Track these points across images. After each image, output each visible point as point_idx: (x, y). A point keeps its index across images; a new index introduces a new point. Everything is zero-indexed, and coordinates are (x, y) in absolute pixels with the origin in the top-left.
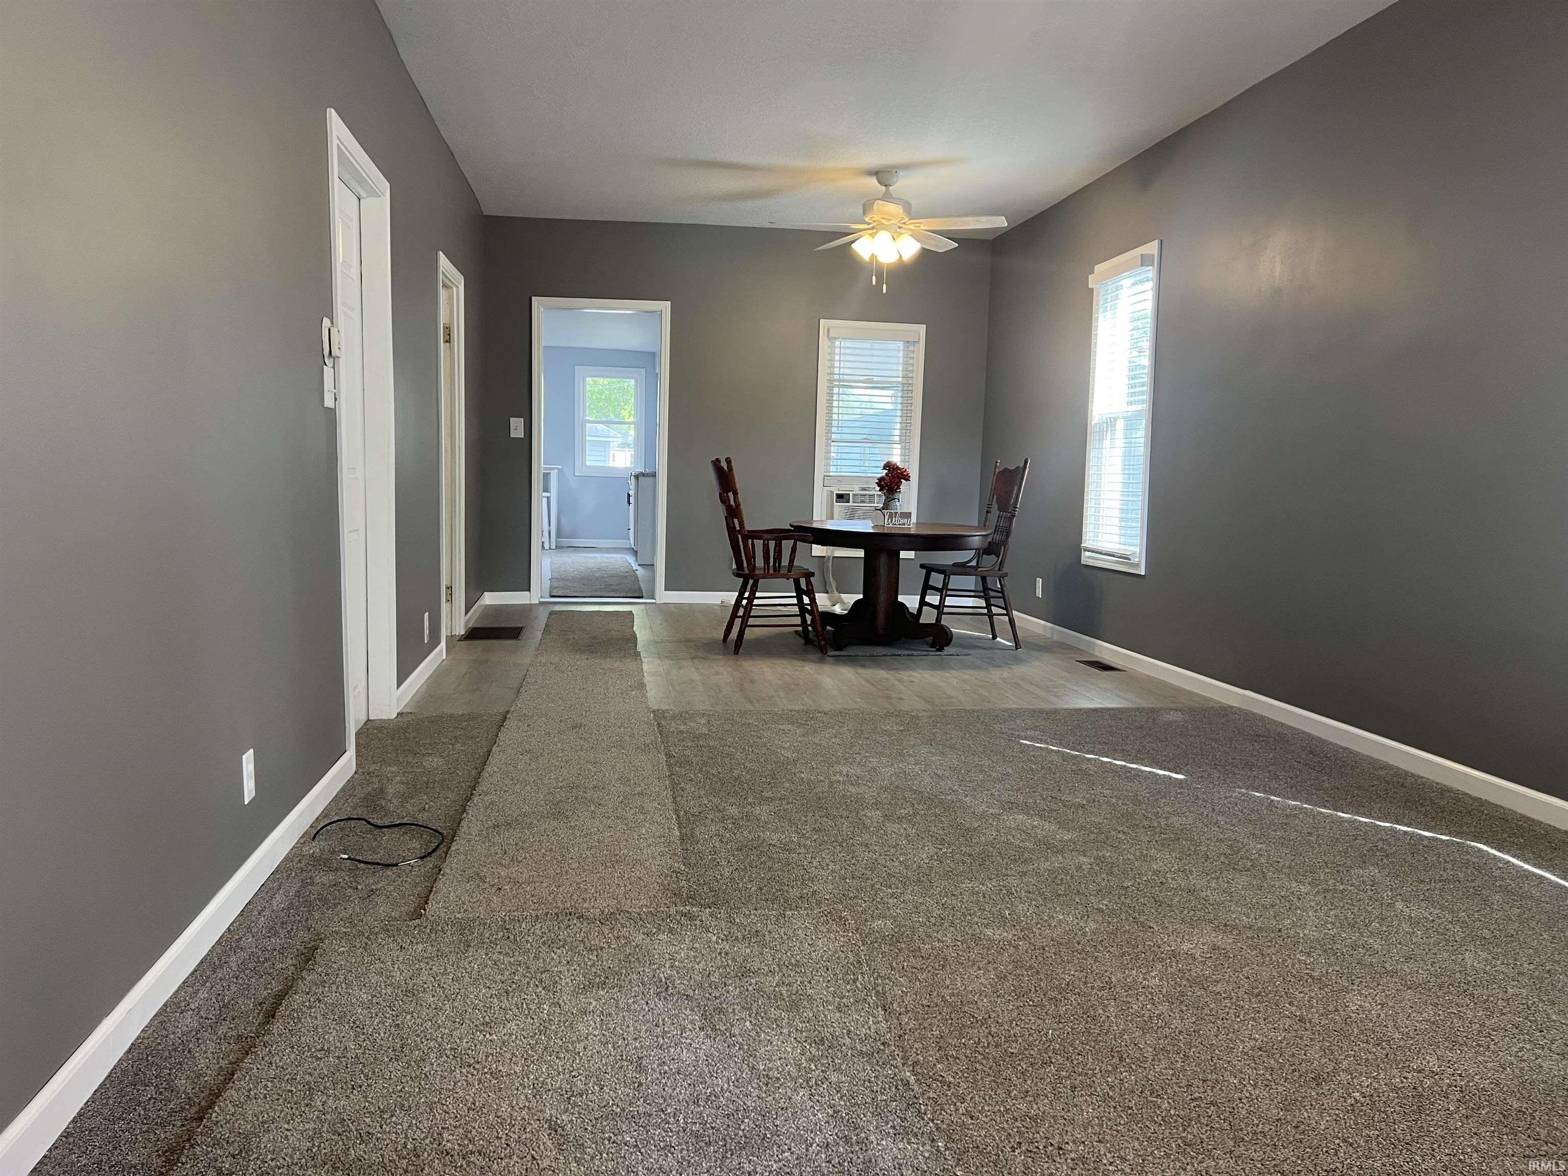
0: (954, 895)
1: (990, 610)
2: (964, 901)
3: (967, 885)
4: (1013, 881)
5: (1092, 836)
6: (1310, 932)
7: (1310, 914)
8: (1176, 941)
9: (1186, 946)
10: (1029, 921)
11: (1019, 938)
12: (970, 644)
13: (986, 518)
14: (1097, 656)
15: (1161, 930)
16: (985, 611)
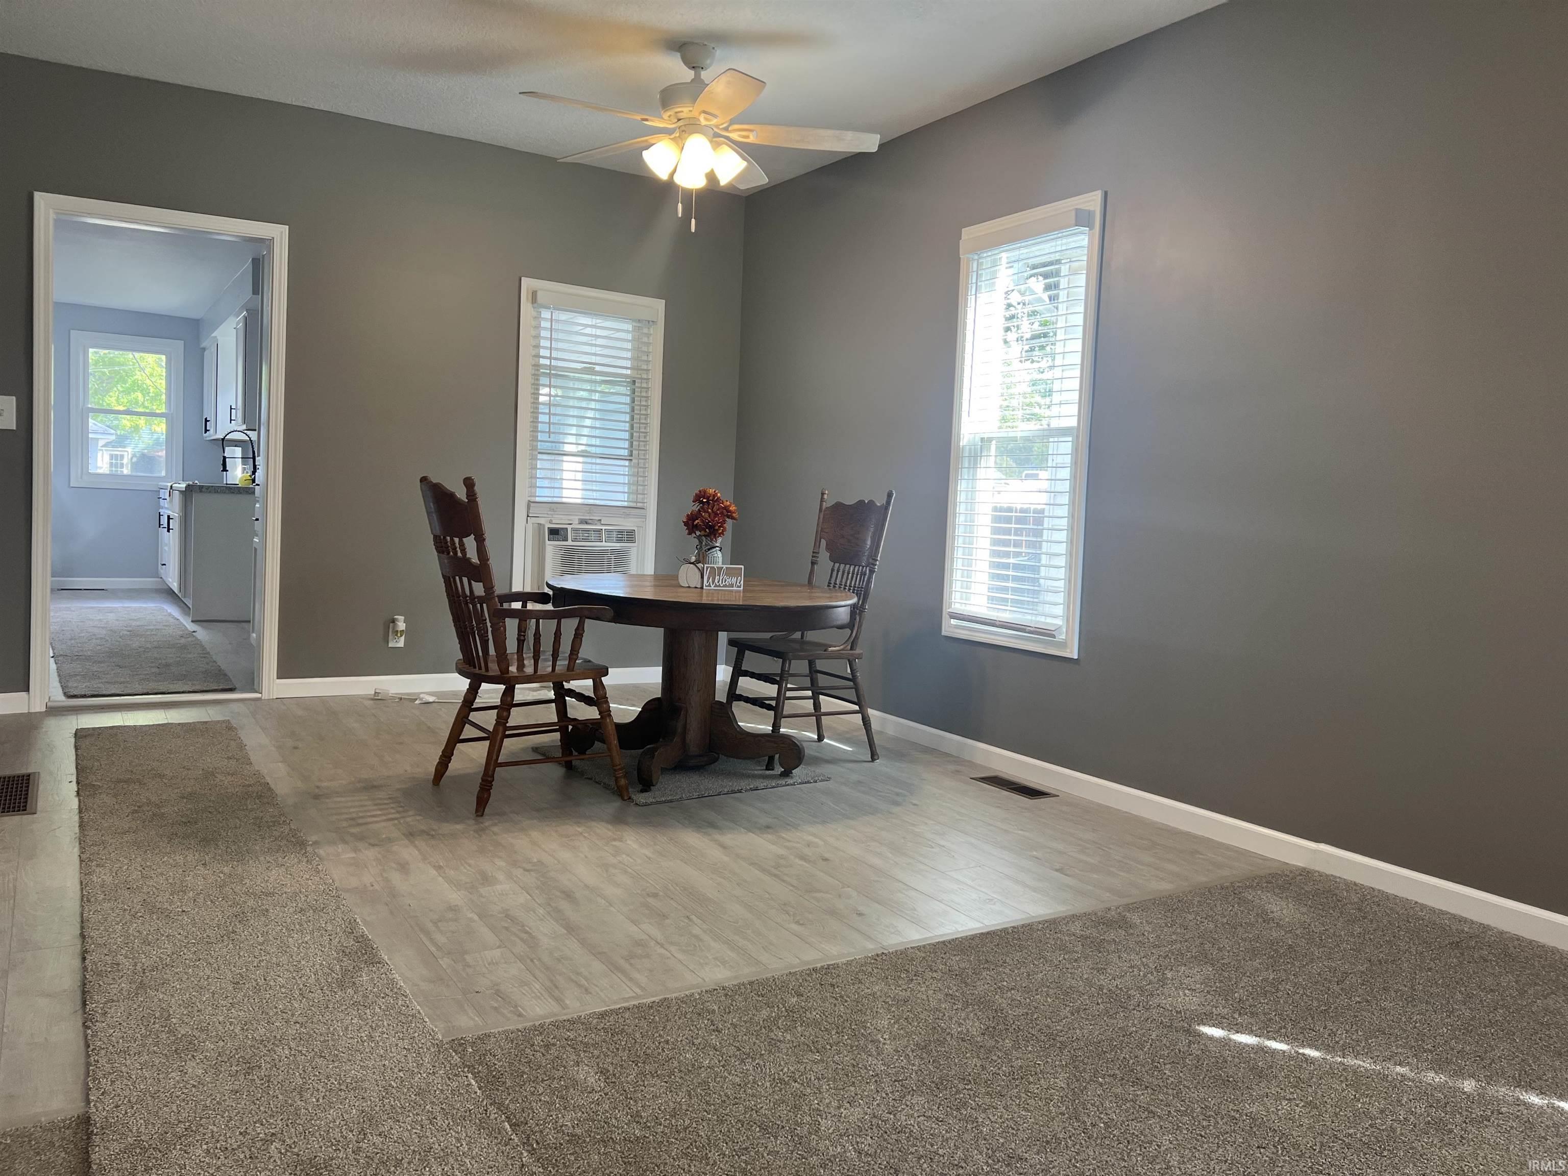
13: (812, 572)
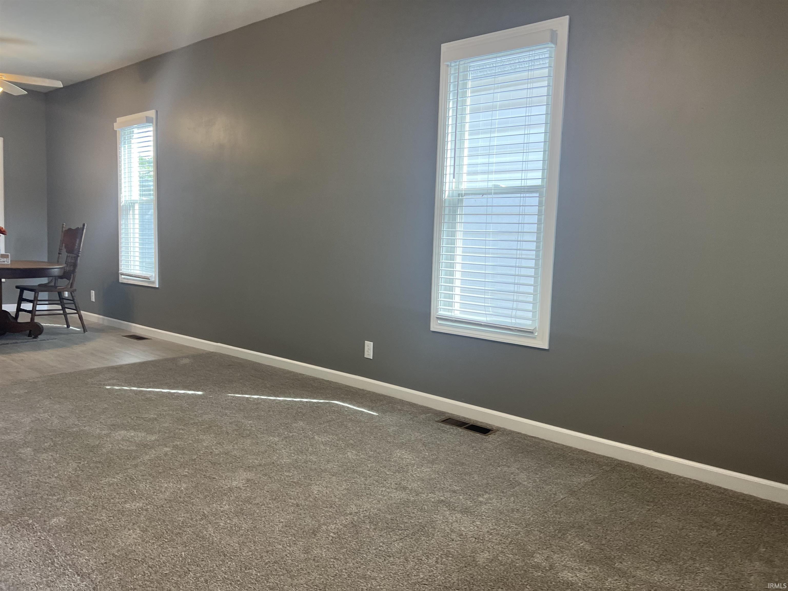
0: (98, 489)
1: (64, 312)
2: (106, 491)
3: (104, 481)
4: (131, 472)
5: (167, 435)
6: (286, 460)
7: (283, 451)
8: (229, 482)
9: (234, 484)
10: (149, 493)
11: (147, 504)
12: (54, 332)
14: (133, 333)
15: (220, 478)
16: (62, 312)
